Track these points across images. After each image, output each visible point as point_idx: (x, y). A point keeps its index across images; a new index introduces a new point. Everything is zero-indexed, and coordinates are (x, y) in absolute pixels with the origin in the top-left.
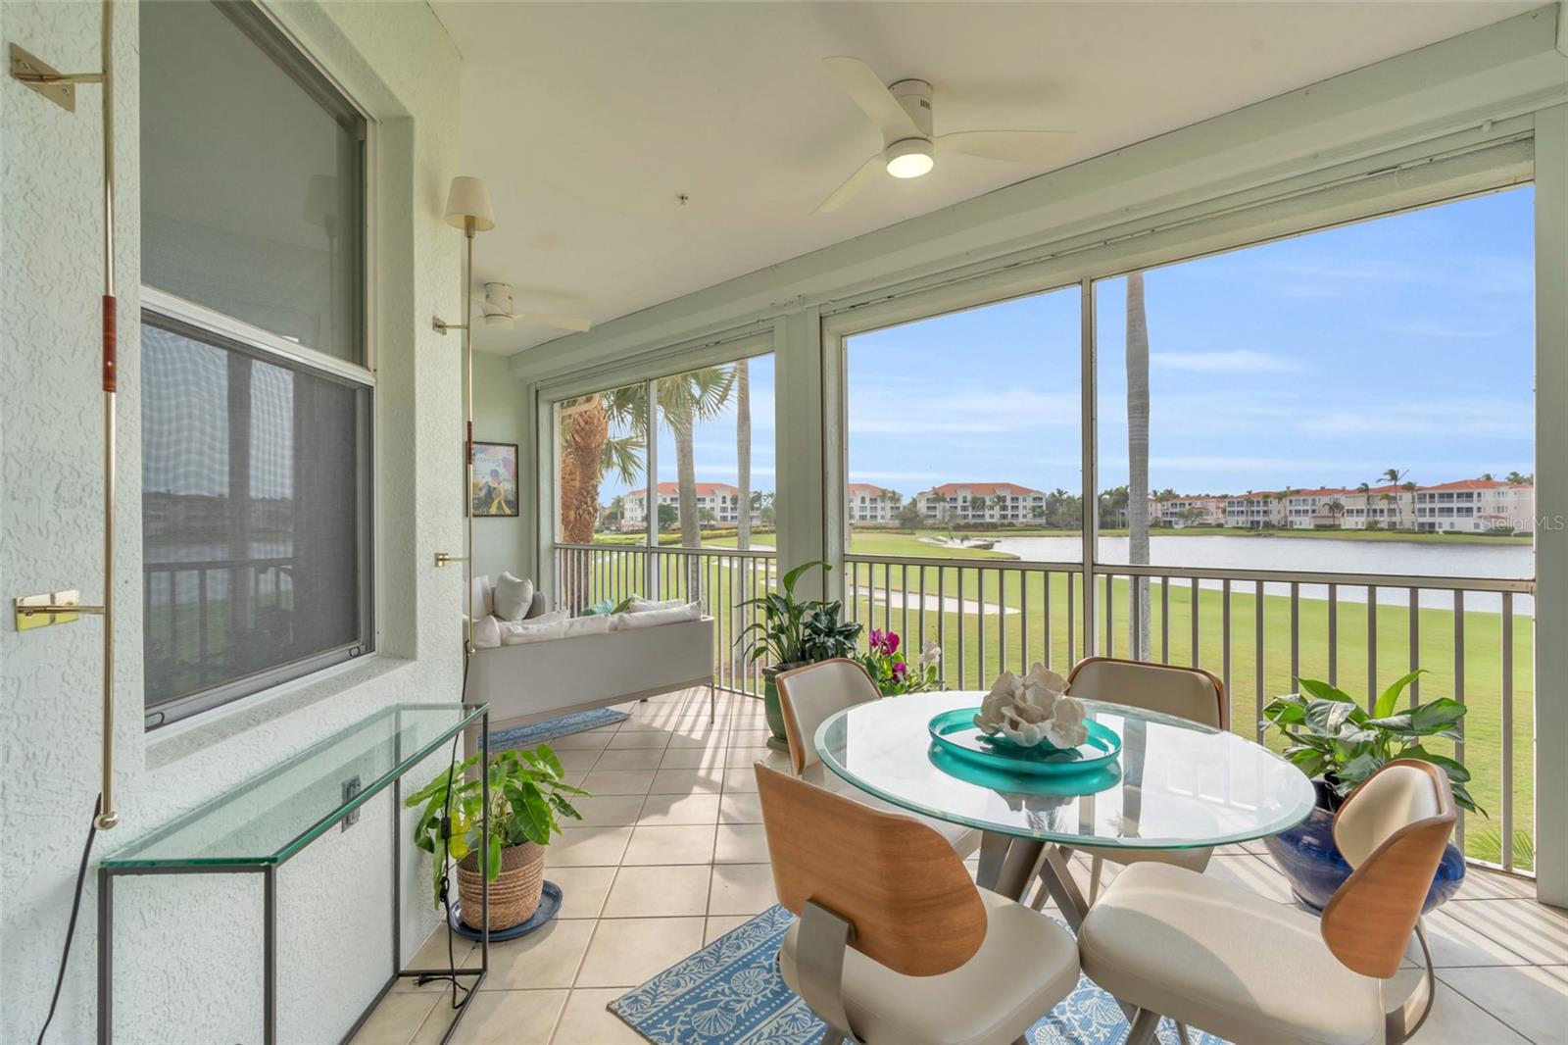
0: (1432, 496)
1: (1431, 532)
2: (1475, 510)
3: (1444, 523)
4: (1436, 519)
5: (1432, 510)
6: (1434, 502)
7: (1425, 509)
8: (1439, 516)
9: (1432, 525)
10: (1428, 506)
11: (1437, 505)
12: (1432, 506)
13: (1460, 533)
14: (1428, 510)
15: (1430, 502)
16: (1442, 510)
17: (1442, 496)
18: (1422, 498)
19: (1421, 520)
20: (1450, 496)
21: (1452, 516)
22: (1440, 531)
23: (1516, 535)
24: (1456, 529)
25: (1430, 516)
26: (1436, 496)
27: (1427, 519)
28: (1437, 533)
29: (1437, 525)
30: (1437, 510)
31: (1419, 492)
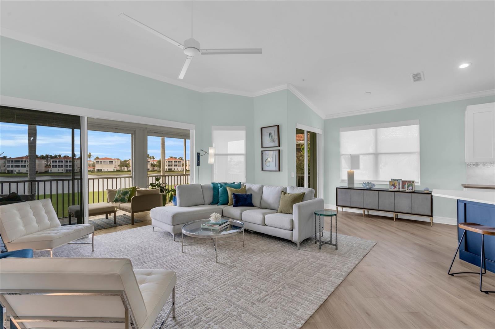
0: (12, 161)
1: (12, 173)
2: (27, 166)
3: (16, 170)
4: (14, 169)
5: (12, 166)
6: (13, 163)
7: (9, 166)
8: (15, 168)
9: (12, 171)
10: (11, 164)
11: (14, 164)
12: (12, 164)
13: (22, 173)
14: (11, 166)
15: (12, 163)
16: (16, 166)
17: (16, 161)
18: (9, 162)
19: (8, 169)
20: (19, 161)
21: (19, 168)
22: (15, 173)
23: (39, 173)
24: (20, 172)
25: (11, 168)
26: (14, 161)
27: (10, 169)
28: (14, 173)
29: (14, 171)
30: (14, 166)
31: (8, 160)
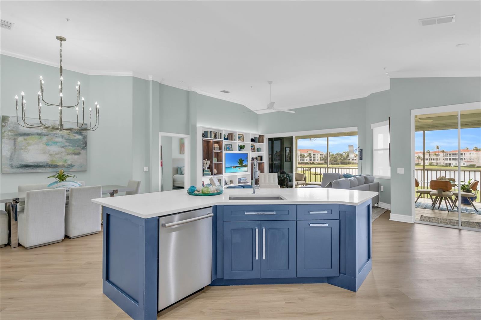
0: (450, 154)
1: (449, 166)
2: (463, 159)
3: (454, 163)
4: (451, 162)
6: (450, 156)
9: (450, 164)
10: (448, 157)
11: (452, 157)
14: (448, 159)
16: (453, 159)
17: (453, 154)
18: (447, 155)
19: (446, 162)
20: (456, 154)
21: (456, 161)
23: (476, 167)
27: (448, 162)
28: (451, 166)
29: (451, 164)
30: (451, 159)
31: (446, 153)
